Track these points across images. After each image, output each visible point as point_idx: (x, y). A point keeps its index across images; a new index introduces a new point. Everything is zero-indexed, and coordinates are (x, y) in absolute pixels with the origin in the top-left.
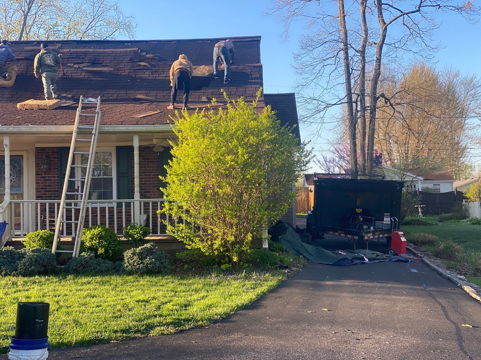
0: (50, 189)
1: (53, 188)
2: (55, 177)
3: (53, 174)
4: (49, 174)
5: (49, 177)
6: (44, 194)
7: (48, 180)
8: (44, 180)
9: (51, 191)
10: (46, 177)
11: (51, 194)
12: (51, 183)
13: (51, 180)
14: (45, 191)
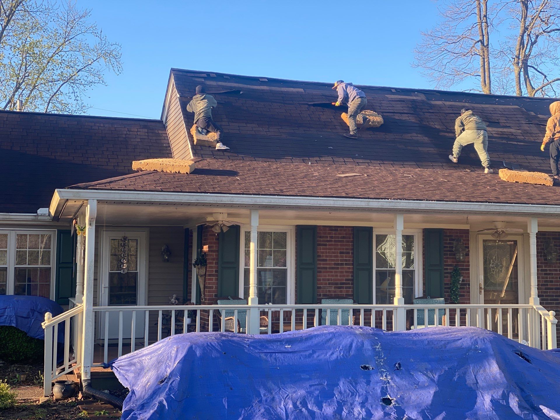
0: (552, 285)
1: (555, 285)
2: (556, 270)
3: (555, 267)
4: (550, 266)
5: (550, 270)
6: (545, 292)
7: (549, 274)
8: (545, 274)
9: (552, 289)
10: (546, 270)
11: (553, 292)
12: (553, 278)
13: (552, 274)
14: (546, 289)
